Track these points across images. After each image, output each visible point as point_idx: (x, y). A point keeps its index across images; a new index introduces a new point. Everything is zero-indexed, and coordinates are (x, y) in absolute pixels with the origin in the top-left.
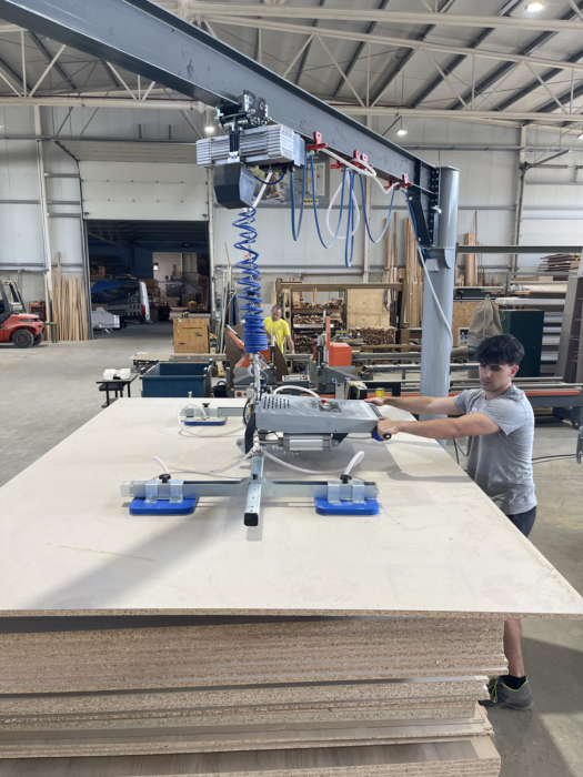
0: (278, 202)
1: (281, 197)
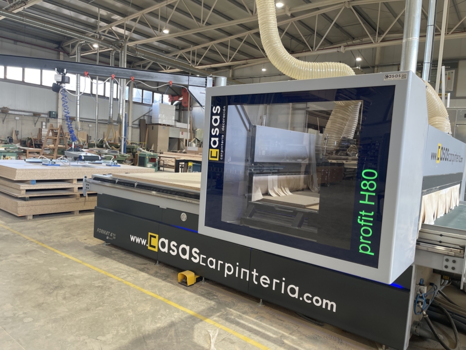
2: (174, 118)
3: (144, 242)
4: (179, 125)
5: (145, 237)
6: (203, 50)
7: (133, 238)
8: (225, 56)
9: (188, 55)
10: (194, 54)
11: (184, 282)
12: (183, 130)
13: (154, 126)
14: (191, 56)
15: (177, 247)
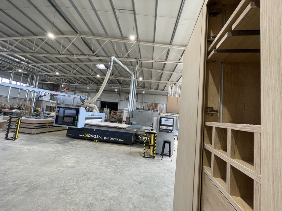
2: (49, 99)
3: (84, 136)
4: (51, 101)
5: (84, 135)
6: (67, 79)
7: (80, 135)
8: (76, 82)
9: (60, 79)
10: (63, 79)
11: (96, 142)
12: (53, 103)
13: (40, 101)
14: (62, 80)
15: (93, 136)
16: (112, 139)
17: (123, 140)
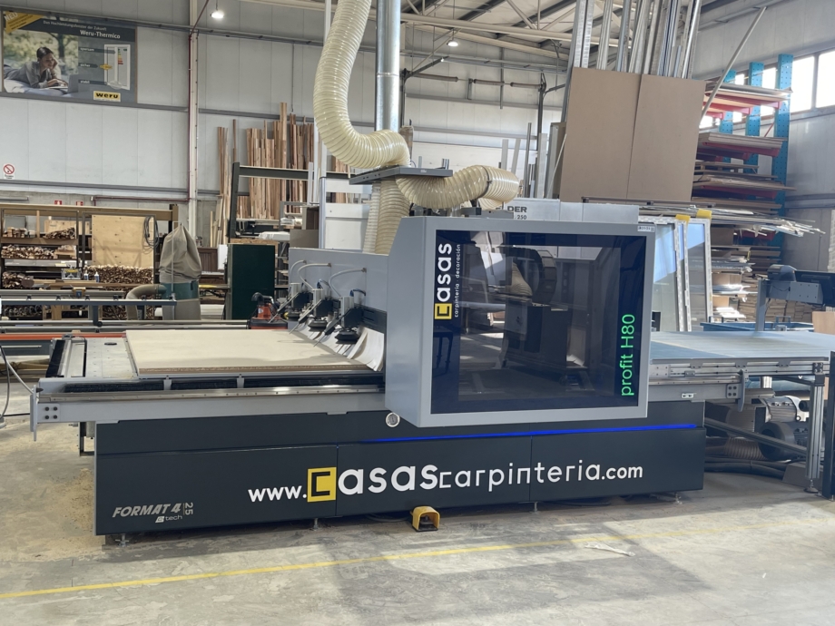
0: (58, 93)
1: (62, 86)
3: (294, 493)
5: (299, 482)
7: (256, 496)
16: (554, 473)
17: (637, 471)
